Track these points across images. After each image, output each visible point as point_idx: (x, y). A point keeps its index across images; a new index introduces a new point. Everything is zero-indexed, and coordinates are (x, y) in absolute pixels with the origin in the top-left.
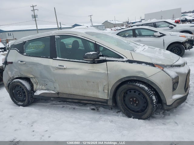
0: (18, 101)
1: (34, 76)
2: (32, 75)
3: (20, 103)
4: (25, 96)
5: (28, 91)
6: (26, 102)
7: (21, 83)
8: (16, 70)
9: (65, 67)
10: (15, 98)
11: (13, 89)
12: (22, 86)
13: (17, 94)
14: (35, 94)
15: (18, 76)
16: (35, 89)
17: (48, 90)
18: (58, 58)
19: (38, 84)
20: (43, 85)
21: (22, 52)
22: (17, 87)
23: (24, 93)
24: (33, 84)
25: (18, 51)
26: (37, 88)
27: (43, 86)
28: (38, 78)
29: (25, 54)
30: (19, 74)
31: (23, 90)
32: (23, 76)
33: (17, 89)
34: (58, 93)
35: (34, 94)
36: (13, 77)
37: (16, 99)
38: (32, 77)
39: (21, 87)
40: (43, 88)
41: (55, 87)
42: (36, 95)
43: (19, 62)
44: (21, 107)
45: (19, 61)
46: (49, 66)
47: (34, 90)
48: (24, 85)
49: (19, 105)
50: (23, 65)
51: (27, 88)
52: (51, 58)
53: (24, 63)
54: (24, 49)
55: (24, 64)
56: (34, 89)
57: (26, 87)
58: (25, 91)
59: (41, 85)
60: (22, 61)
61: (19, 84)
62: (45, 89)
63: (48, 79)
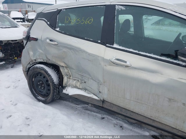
0: (38, 94)
1: (67, 66)
2: (65, 63)
3: (40, 98)
4: (49, 90)
5: (55, 85)
6: (50, 100)
7: (46, 72)
8: (41, 51)
9: (128, 64)
10: (34, 89)
11: (33, 76)
12: (47, 76)
13: (38, 85)
14: (64, 91)
15: (42, 61)
16: (66, 84)
17: (85, 90)
18: (115, 46)
19: (71, 77)
20: (78, 81)
21: (53, 26)
22: (39, 76)
23: (49, 85)
24: (62, 76)
25: (47, 24)
26: (69, 83)
27: (79, 83)
28: (72, 69)
29: (58, 29)
30: (45, 58)
31: (47, 81)
32: (50, 62)
33: (39, 78)
34: (103, 101)
35: (62, 91)
36: (35, 60)
37: (35, 91)
38: (63, 65)
39: (44, 77)
40: (78, 86)
41: (101, 91)
42: (65, 94)
43: (48, 40)
44: (41, 104)
45: (47, 38)
46: (98, 56)
47: (64, 85)
48: (50, 75)
49: (39, 100)
50: (53, 46)
51: (53, 81)
52: (103, 43)
53: (56, 43)
54: (57, 21)
55: (55, 45)
56: (64, 83)
57: (52, 79)
58: (51, 84)
59: (75, 80)
60: (52, 39)
61: (42, 72)
62: (81, 87)
63: (90, 76)
